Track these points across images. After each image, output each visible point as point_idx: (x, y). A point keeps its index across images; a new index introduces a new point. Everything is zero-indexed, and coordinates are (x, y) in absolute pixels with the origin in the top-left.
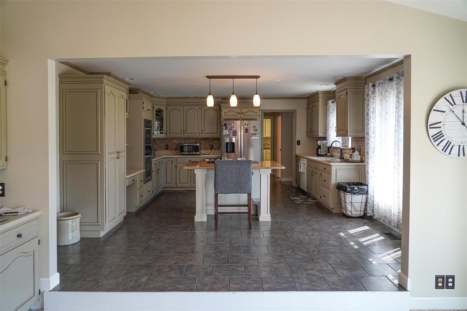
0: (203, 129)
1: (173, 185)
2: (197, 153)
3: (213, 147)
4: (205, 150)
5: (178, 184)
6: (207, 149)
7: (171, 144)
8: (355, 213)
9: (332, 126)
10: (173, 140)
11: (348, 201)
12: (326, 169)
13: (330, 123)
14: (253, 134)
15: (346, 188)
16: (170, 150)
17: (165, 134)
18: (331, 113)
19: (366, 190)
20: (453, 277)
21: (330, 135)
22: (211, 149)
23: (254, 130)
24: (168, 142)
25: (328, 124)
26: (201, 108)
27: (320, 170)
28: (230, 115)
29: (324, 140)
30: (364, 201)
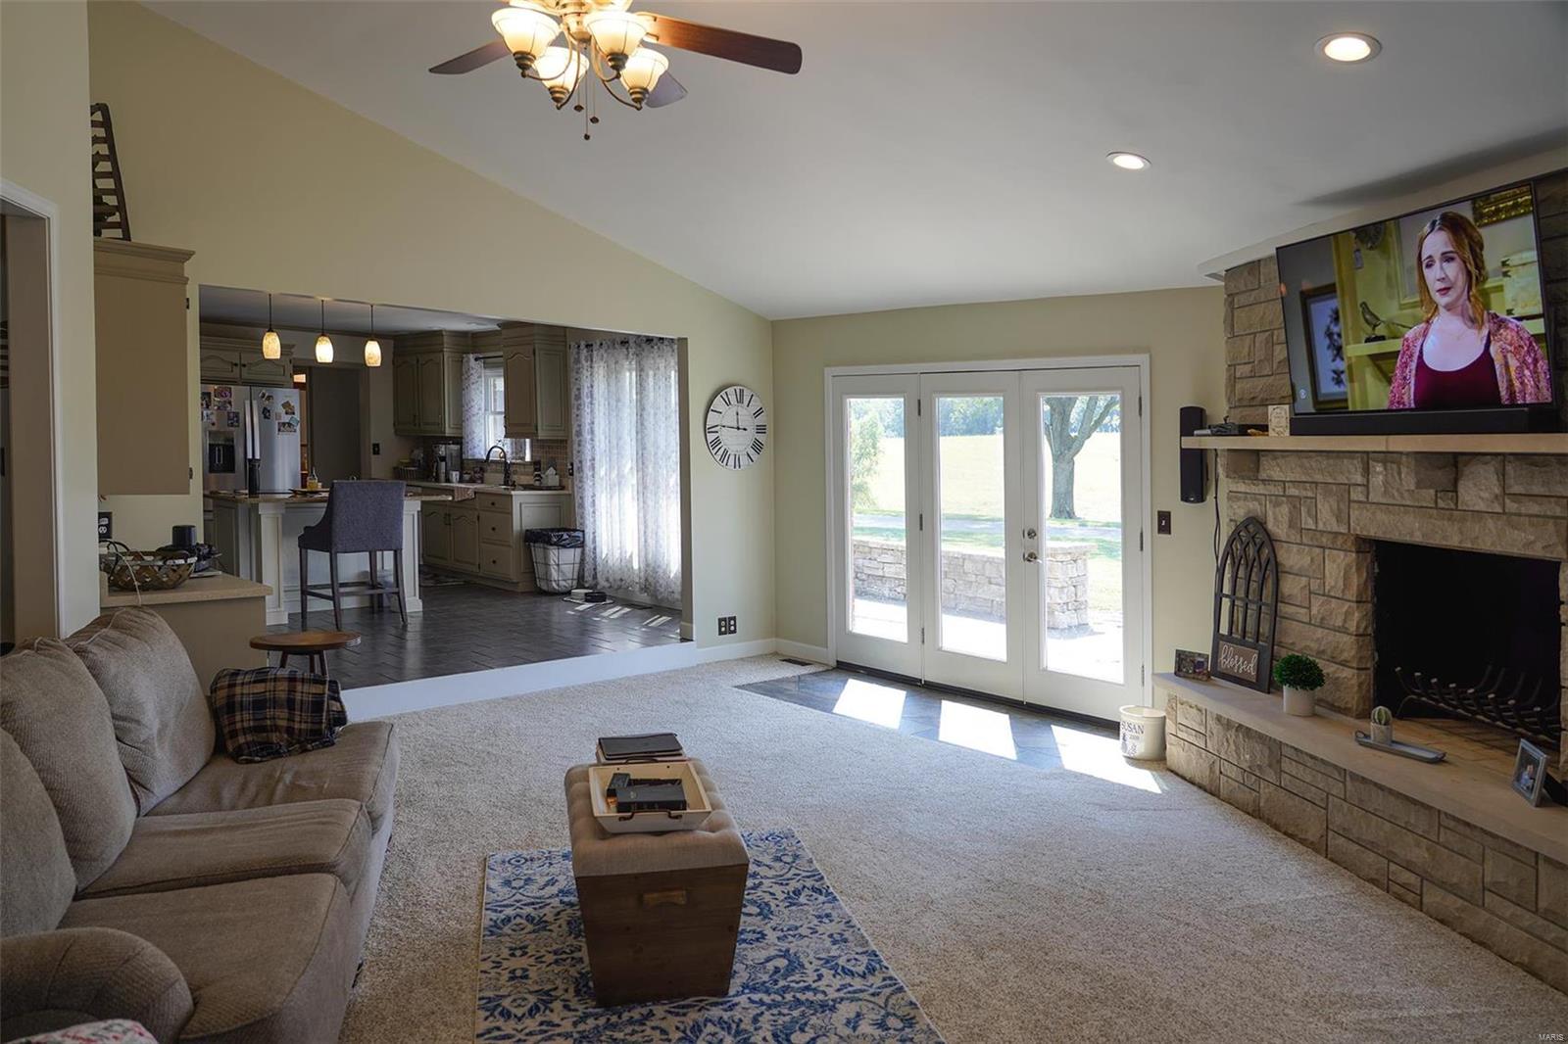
8: (564, 583)
9: (477, 414)
11: (552, 561)
12: (497, 506)
14: (284, 424)
15: (550, 537)
18: (473, 384)
19: (582, 539)
20: (734, 618)
21: (474, 432)
23: (287, 414)
27: (476, 509)
29: (453, 444)
30: (578, 560)
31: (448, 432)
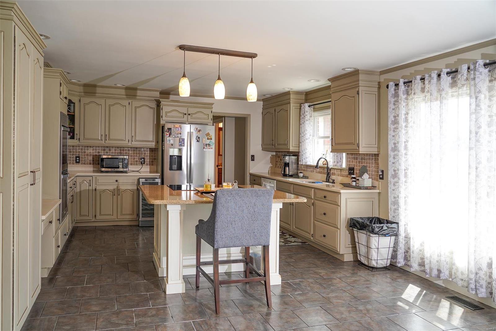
0: (133, 135)
1: (90, 218)
2: (124, 170)
3: (144, 161)
4: (134, 165)
5: (98, 217)
6: (137, 164)
7: (84, 155)
8: (381, 262)
9: (309, 138)
10: (88, 150)
11: (373, 246)
12: (327, 198)
13: (306, 134)
14: (206, 145)
15: (372, 227)
16: (82, 164)
17: (78, 139)
18: (307, 120)
19: (396, 230)
21: (306, 149)
22: (142, 163)
23: (208, 139)
24: (79, 152)
25: (303, 135)
26: (131, 103)
27: (310, 198)
28: (173, 117)
29: (293, 156)
30: (392, 245)
31: (292, 149)
